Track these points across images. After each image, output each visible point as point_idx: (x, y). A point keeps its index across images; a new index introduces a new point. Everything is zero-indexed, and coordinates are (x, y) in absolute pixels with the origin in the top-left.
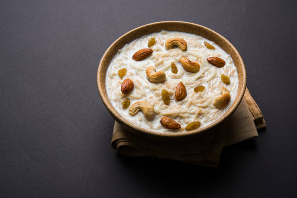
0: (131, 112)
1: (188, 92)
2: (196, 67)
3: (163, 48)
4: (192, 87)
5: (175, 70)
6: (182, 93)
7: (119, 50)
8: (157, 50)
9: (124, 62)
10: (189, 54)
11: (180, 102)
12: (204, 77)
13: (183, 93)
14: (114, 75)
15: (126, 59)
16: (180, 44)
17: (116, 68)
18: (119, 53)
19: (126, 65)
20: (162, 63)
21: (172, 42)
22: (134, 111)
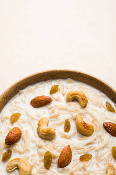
0: (8, 169)
1: (73, 159)
2: (88, 131)
3: (64, 99)
4: (79, 153)
5: (67, 128)
6: (65, 159)
7: (20, 91)
8: (57, 100)
9: (21, 105)
10: (87, 113)
11: (61, 169)
12: (95, 143)
13: (68, 159)
14: (7, 118)
15: (24, 102)
16: (80, 99)
17: (11, 111)
18: (20, 93)
19: (22, 109)
20: (57, 116)
21: (73, 95)
22: (11, 168)
